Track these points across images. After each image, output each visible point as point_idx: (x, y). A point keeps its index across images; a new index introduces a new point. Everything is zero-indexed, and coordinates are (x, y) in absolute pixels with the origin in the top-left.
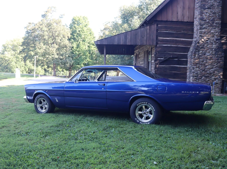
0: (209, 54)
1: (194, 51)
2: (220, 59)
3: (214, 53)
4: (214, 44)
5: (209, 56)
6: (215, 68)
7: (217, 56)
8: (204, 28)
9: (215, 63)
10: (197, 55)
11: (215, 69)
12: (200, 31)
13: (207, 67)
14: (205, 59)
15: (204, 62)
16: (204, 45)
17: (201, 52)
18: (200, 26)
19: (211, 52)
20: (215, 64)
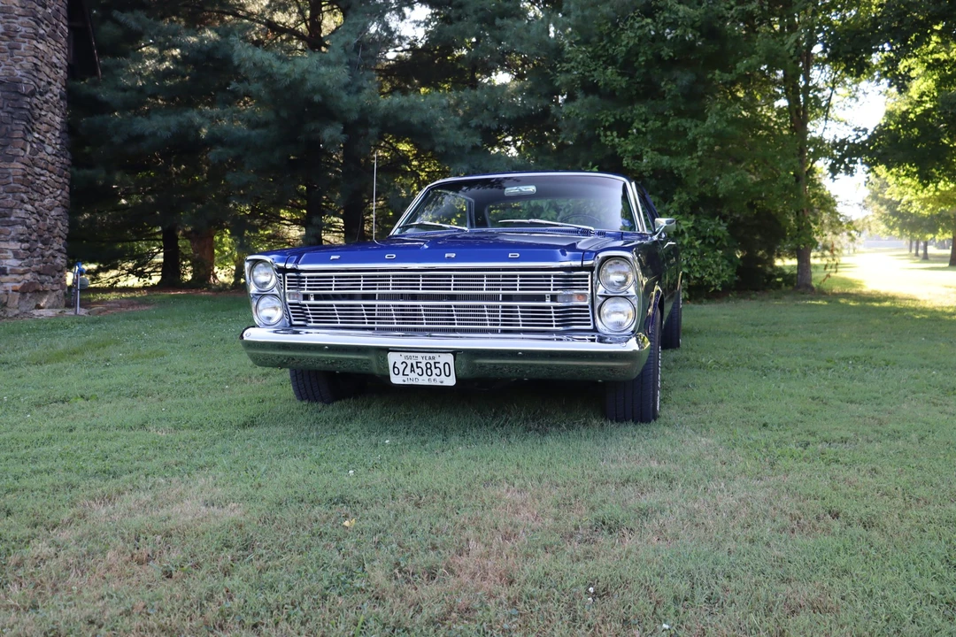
0: (49, 149)
1: (22, 127)
2: (65, 173)
3: (58, 146)
4: (57, 111)
5: (49, 158)
6: (58, 206)
7: (62, 163)
8: (42, 37)
9: (58, 189)
10: (28, 149)
11: (59, 213)
12: (35, 42)
13: (46, 200)
14: (44, 166)
15: (42, 178)
16: (41, 109)
17: (37, 135)
18: (34, 23)
19: (54, 142)
20: (59, 192)
